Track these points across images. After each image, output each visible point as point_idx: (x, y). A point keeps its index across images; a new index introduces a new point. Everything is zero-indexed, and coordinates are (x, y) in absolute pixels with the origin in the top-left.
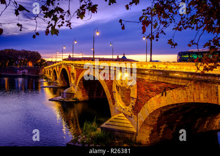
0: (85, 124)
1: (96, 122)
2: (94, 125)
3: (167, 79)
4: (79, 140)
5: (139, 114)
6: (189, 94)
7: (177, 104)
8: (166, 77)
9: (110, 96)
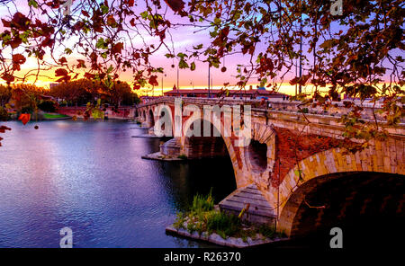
0: (195, 199)
1: (212, 196)
2: (209, 200)
3: (327, 130)
4: (185, 224)
5: (281, 186)
6: (365, 157)
7: (343, 173)
8: (326, 127)
9: (234, 155)
